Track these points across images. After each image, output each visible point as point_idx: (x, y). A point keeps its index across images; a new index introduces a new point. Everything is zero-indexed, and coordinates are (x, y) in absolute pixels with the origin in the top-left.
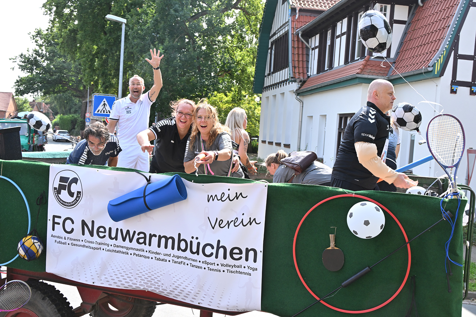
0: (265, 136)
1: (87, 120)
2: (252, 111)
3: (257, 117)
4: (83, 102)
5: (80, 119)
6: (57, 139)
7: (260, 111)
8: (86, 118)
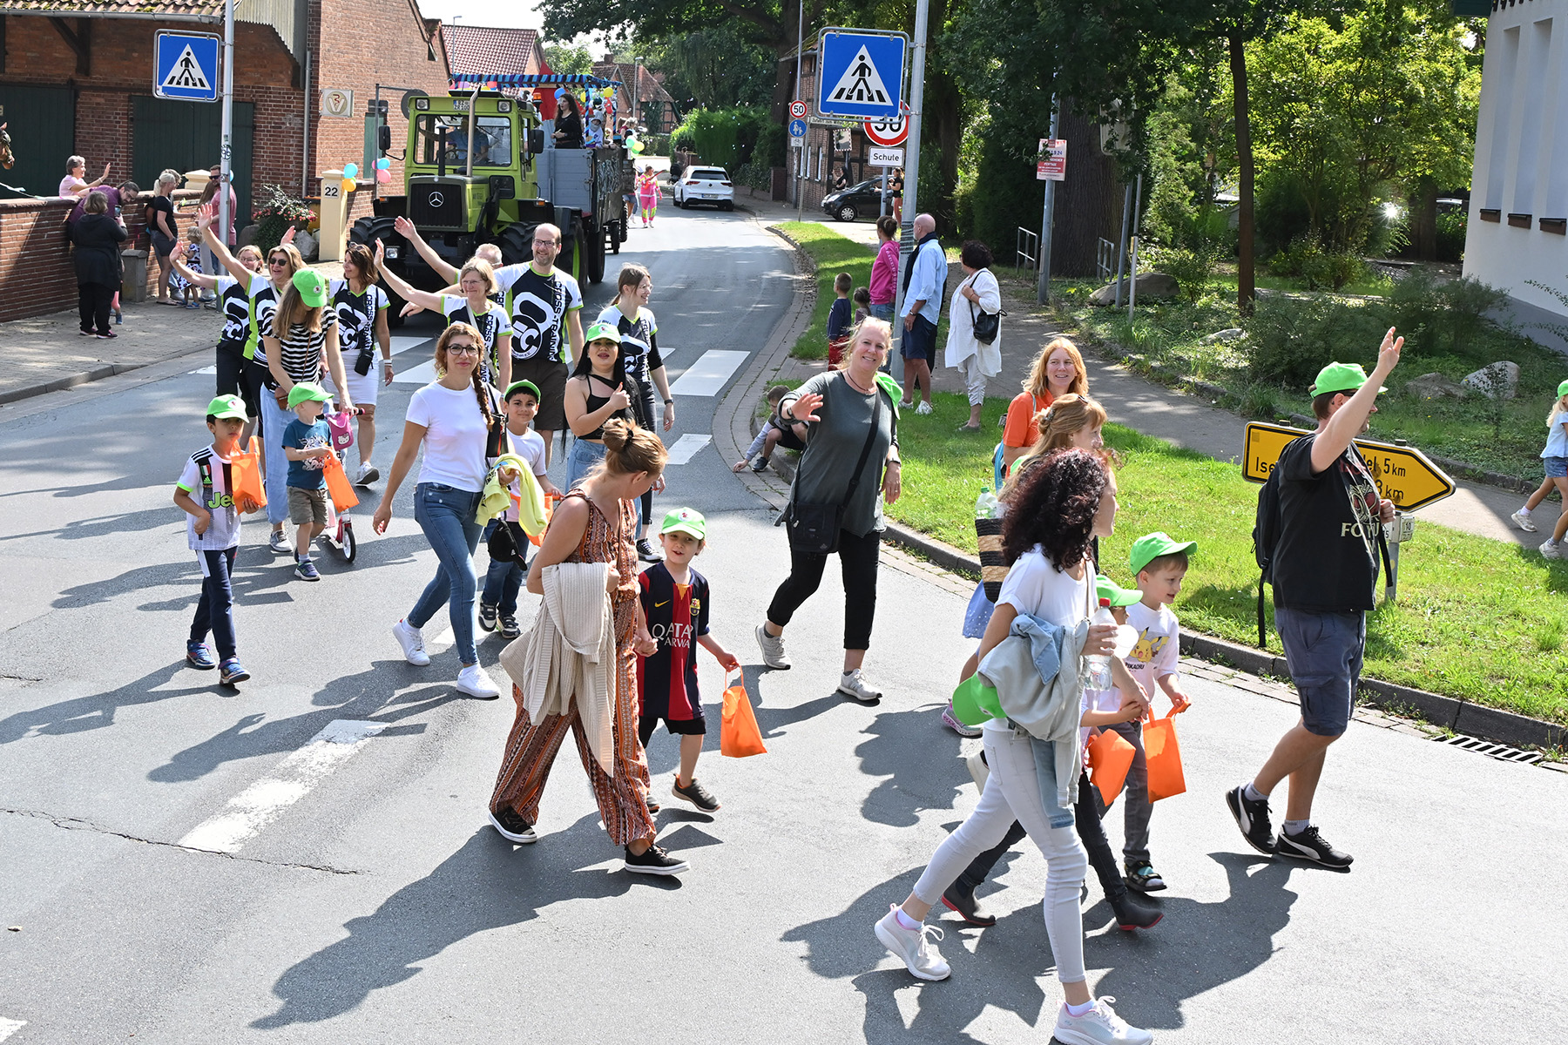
0: (1495, 190)
1: (795, 129)
2: (1442, 89)
3: (1465, 113)
4: (782, 60)
5: (771, 126)
6: (686, 197)
7: (1478, 90)
8: (791, 122)
